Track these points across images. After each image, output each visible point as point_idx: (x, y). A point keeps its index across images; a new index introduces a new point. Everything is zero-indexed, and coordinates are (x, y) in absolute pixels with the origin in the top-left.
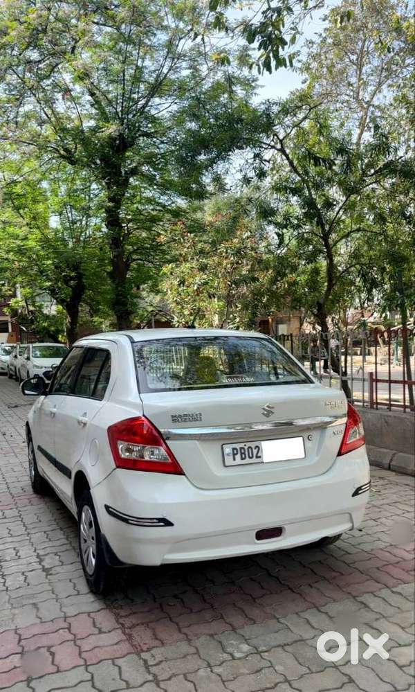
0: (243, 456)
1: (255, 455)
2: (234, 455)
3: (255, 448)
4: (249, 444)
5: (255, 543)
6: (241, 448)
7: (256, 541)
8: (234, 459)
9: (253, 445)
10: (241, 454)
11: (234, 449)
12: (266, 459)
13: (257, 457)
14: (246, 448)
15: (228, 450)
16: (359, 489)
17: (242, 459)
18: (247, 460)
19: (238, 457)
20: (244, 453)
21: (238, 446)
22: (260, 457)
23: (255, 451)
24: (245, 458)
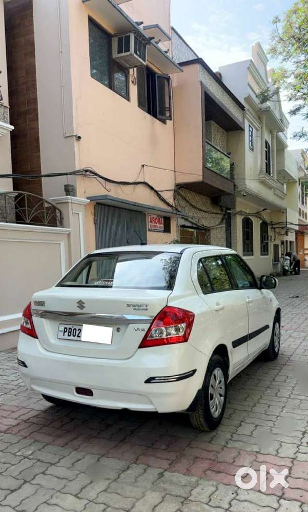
0: (70, 334)
1: (77, 334)
2: (65, 332)
3: (78, 330)
4: (75, 327)
5: (75, 396)
6: (70, 329)
7: (76, 394)
8: (64, 335)
9: (77, 328)
10: (69, 332)
11: (65, 328)
12: (83, 339)
13: (78, 336)
14: (73, 329)
15: (62, 328)
16: (153, 378)
17: (69, 336)
18: (72, 337)
19: (66, 334)
20: (71, 332)
21: (68, 327)
22: (80, 337)
23: (78, 332)
24: (70, 336)
